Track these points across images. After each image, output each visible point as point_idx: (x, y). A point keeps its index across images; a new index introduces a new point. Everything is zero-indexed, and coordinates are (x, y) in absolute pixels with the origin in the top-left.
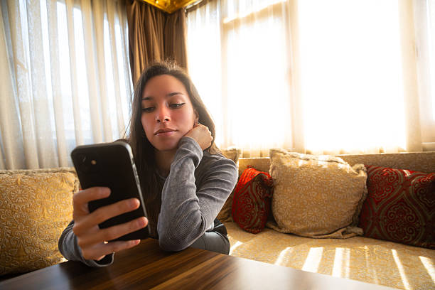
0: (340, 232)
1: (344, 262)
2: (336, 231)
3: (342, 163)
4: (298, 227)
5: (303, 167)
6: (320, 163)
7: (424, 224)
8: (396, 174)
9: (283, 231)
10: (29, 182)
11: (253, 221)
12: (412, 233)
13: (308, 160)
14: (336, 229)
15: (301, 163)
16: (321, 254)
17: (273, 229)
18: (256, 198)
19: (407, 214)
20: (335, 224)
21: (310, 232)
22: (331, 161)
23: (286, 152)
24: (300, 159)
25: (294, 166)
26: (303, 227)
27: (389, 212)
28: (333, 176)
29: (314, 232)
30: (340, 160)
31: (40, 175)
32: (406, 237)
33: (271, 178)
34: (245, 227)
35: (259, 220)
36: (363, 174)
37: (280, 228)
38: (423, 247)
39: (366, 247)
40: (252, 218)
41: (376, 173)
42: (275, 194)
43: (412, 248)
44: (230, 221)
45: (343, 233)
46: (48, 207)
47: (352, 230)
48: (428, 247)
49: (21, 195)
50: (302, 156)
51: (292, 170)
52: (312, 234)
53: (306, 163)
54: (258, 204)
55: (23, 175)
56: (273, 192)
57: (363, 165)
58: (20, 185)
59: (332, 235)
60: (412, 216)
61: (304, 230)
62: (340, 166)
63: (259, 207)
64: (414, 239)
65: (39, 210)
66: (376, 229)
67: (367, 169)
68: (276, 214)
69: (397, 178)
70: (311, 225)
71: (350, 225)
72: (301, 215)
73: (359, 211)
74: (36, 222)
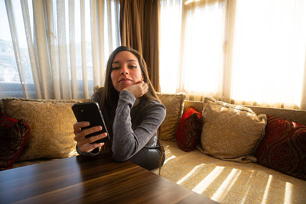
0: (240, 158)
1: (233, 178)
2: (238, 157)
3: (250, 112)
4: (214, 152)
5: (224, 112)
6: (235, 110)
7: (298, 161)
8: (287, 124)
9: (205, 152)
10: (53, 108)
11: (186, 144)
12: (288, 166)
13: (228, 107)
14: (239, 156)
15: (223, 109)
16: (221, 171)
17: (199, 150)
18: (190, 129)
19: (288, 153)
20: (238, 153)
21: (221, 155)
22: (243, 110)
23: (214, 100)
24: (223, 106)
25: (218, 111)
26: (217, 151)
27: (276, 150)
28: (242, 121)
29: (224, 155)
30: (250, 110)
31: (60, 103)
32: (284, 168)
33: (202, 117)
34: (181, 147)
35: (190, 143)
36: (264, 122)
37: (204, 150)
38: (294, 177)
39: (253, 171)
40: (186, 141)
41: (273, 122)
42: (203, 128)
43: (286, 176)
44: (174, 141)
45: (243, 159)
46: (63, 123)
47: (250, 158)
48: (296, 177)
49: (48, 116)
50: (225, 104)
51: (215, 113)
52: (222, 157)
53: (226, 109)
54: (191, 133)
55: (50, 103)
56: (202, 127)
57: (265, 115)
58: (49, 109)
59: (235, 160)
60: (290, 155)
61: (217, 154)
62: (249, 114)
63: (192, 135)
64: (288, 170)
65: (58, 125)
66: (265, 160)
67: (268, 118)
68: (202, 141)
69: (286, 128)
70: (222, 151)
71: (249, 155)
72: (217, 144)
73: (257, 146)
74: (56, 131)
